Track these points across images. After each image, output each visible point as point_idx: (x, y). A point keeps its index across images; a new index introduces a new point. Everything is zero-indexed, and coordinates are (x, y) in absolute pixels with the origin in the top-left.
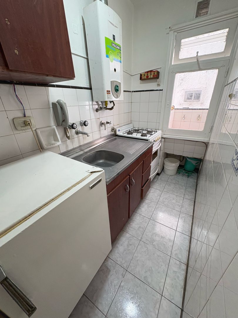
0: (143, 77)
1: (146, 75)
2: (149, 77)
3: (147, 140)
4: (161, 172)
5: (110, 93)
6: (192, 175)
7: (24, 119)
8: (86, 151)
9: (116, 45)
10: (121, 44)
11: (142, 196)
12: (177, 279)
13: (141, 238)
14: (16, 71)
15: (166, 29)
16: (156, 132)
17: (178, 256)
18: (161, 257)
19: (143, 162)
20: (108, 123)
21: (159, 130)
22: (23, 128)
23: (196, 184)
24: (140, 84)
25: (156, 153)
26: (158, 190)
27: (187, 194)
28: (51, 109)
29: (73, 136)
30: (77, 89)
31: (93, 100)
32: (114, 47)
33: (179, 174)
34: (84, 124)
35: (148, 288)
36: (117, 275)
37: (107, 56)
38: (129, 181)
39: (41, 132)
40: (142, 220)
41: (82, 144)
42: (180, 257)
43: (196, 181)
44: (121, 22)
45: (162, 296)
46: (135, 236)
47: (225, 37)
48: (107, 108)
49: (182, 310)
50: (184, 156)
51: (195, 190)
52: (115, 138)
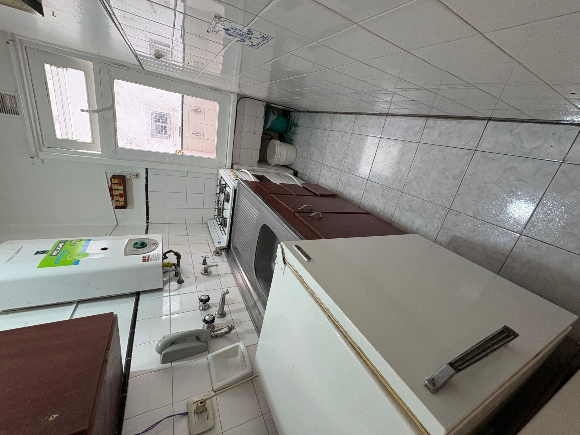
0: (122, 204)
1: (117, 198)
2: (122, 192)
3: (235, 190)
4: (292, 169)
5: (149, 257)
6: (294, 120)
7: (192, 415)
8: (255, 297)
9: (56, 249)
10: (55, 241)
11: (333, 196)
12: (449, 131)
13: (398, 191)
14: (92, 417)
15: (34, 164)
16: (221, 177)
17: (417, 132)
18: (422, 157)
19: (272, 194)
20: (205, 261)
21: (218, 174)
22: (211, 415)
23: (308, 113)
24: (133, 208)
25: (257, 177)
26: (322, 172)
27: (324, 125)
28: (174, 364)
29: (228, 322)
30: (137, 320)
31: (160, 290)
32: (59, 251)
33: (293, 140)
34: (205, 301)
35: (469, 172)
36: (460, 224)
37: (77, 263)
38: (304, 213)
39: (220, 382)
40: (371, 192)
41: (243, 306)
42: (417, 129)
43: (302, 114)
44: (12, 241)
45: (476, 150)
46: (397, 201)
47: (60, 69)
48: (176, 263)
49: (490, 119)
50: (263, 132)
51: (316, 114)
52: (234, 249)
